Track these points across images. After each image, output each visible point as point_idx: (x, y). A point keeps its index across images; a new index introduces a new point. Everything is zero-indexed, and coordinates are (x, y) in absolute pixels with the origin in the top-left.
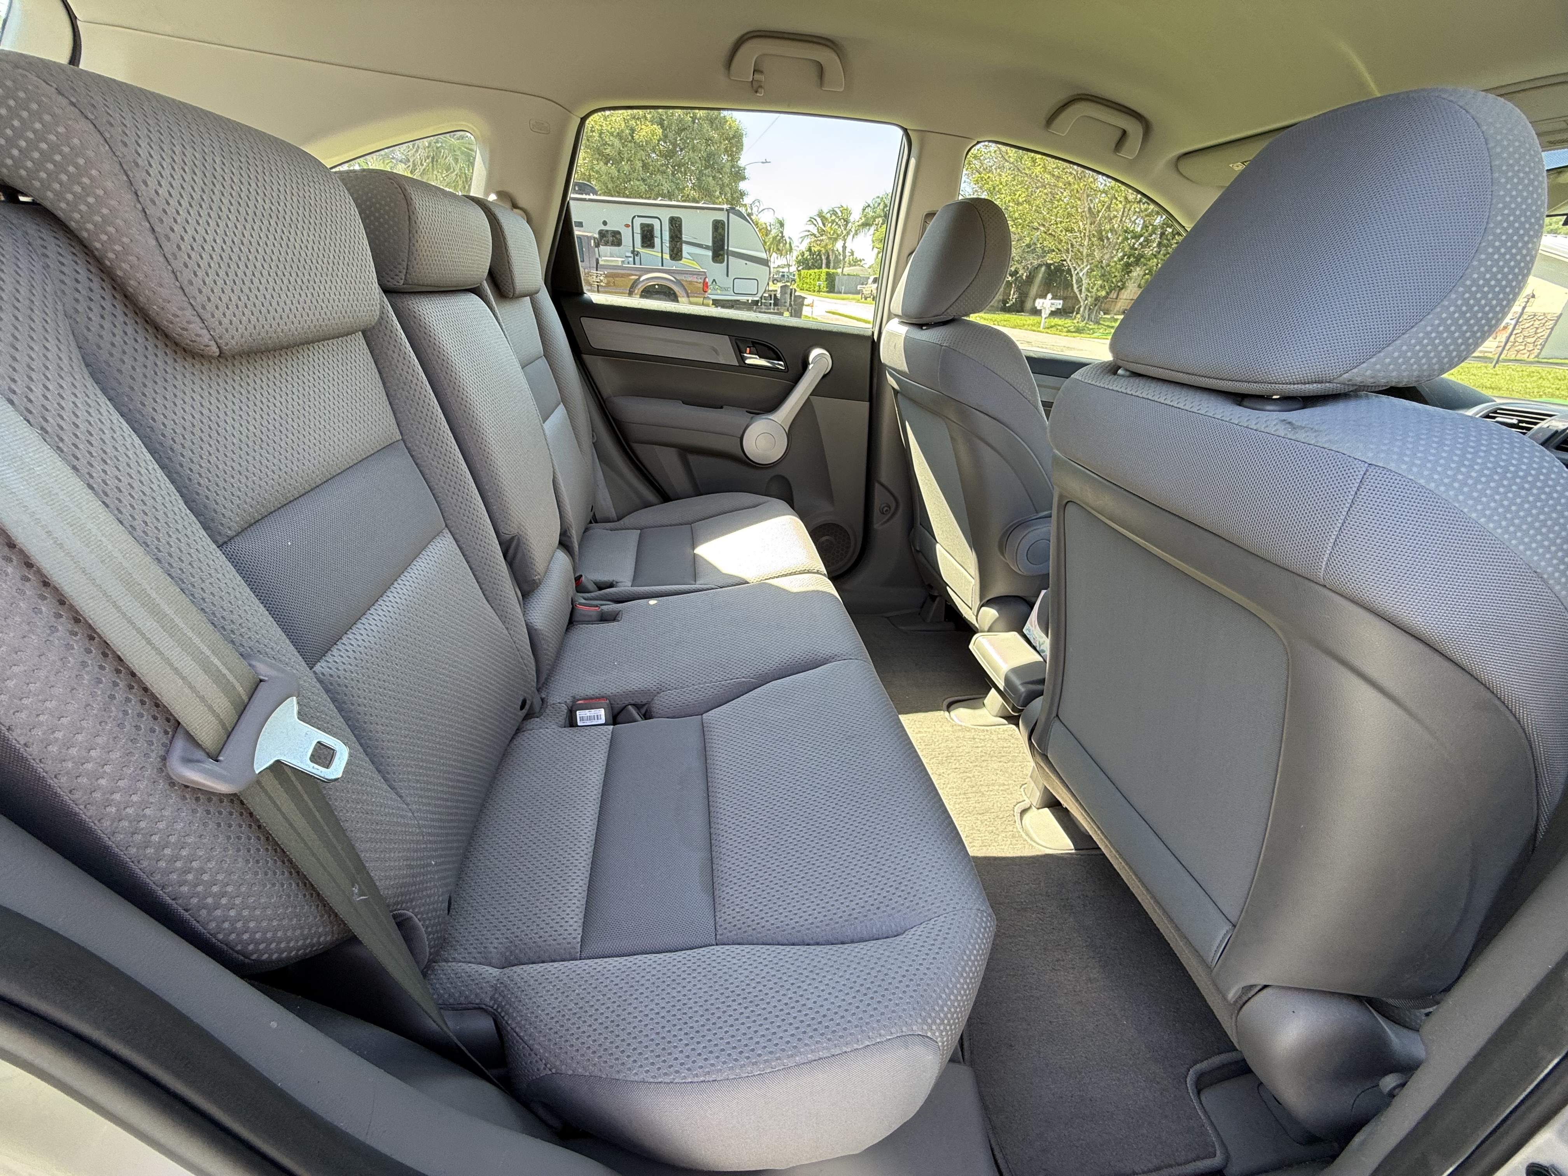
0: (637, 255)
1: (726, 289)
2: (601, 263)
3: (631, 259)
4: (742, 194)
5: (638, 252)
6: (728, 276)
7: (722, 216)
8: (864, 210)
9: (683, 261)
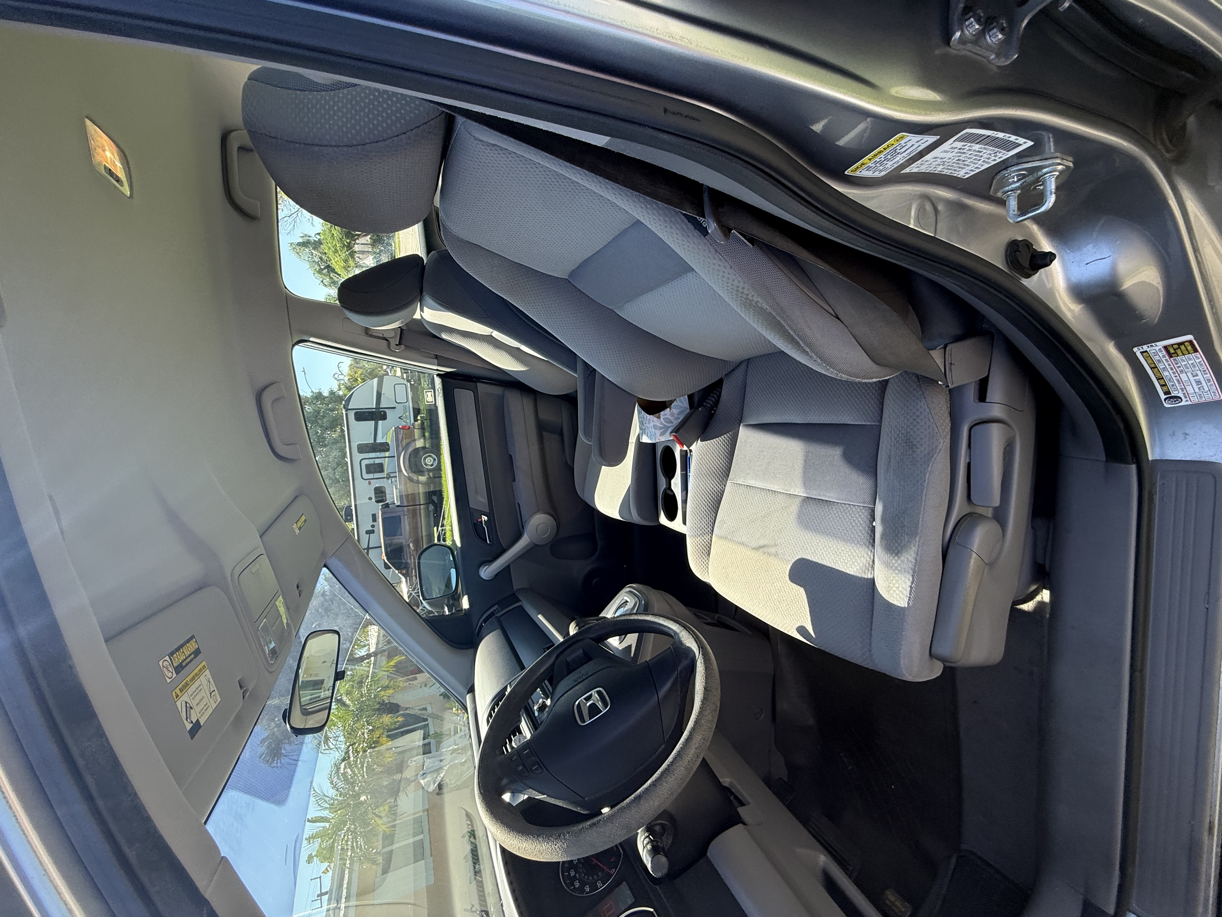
0: (390, 475)
1: (405, 408)
2: (399, 504)
3: (393, 479)
4: (332, 393)
5: (387, 474)
6: (395, 408)
7: (352, 415)
8: (325, 285)
9: (389, 441)
